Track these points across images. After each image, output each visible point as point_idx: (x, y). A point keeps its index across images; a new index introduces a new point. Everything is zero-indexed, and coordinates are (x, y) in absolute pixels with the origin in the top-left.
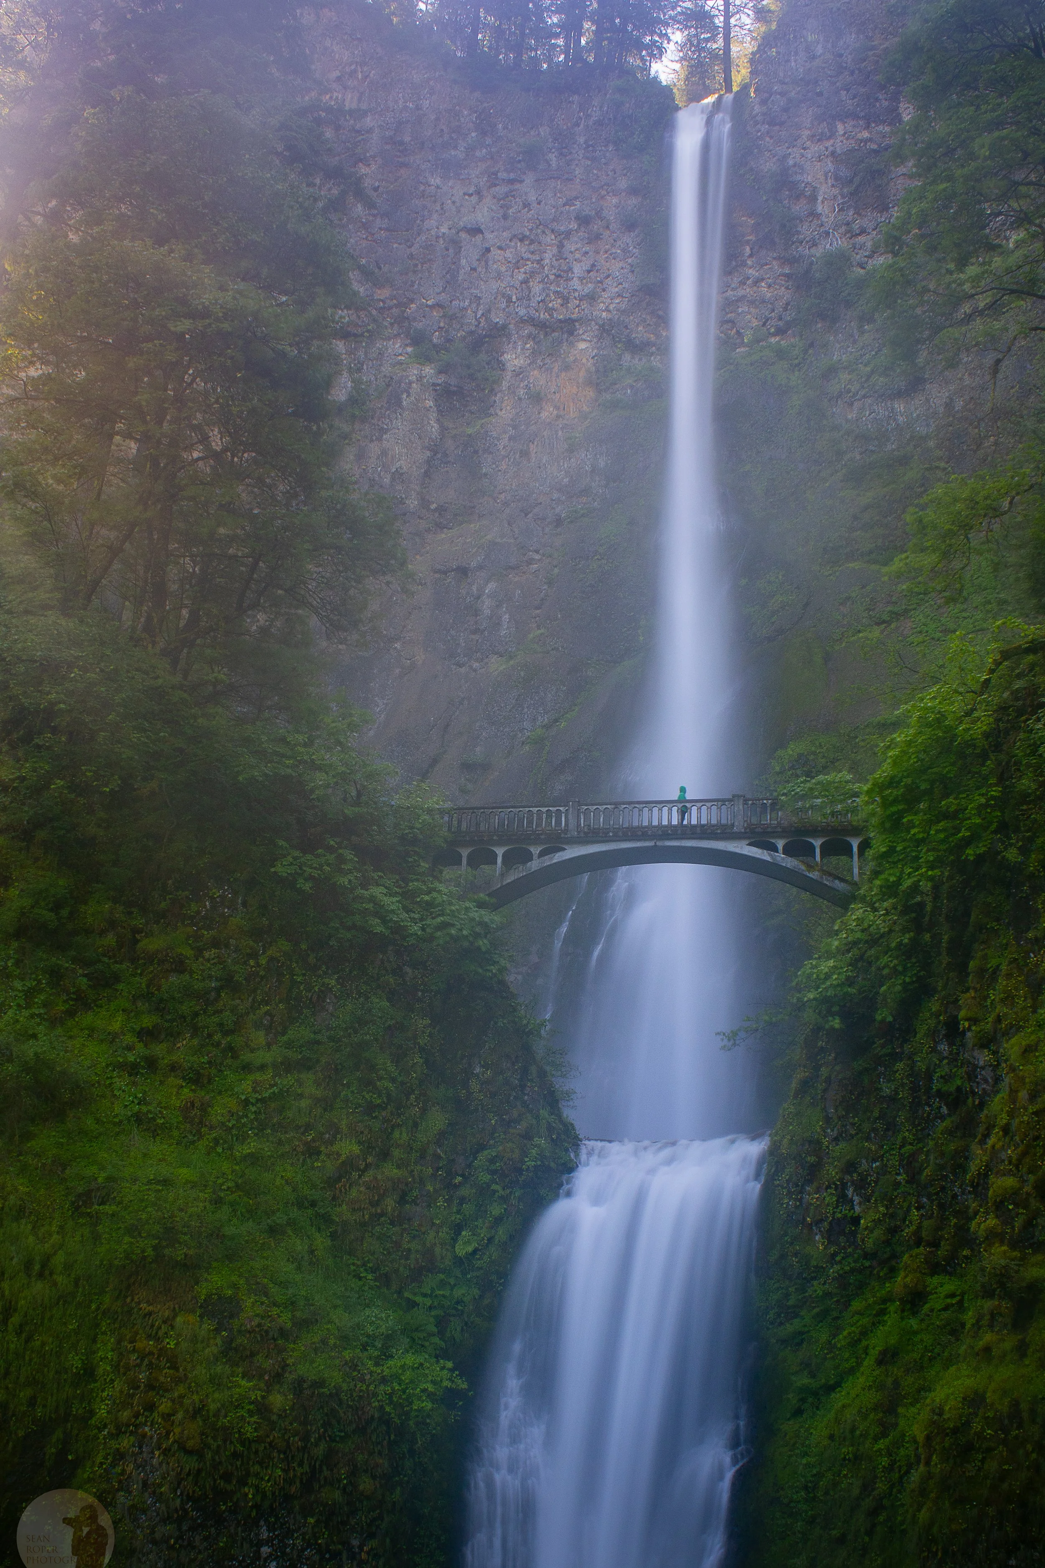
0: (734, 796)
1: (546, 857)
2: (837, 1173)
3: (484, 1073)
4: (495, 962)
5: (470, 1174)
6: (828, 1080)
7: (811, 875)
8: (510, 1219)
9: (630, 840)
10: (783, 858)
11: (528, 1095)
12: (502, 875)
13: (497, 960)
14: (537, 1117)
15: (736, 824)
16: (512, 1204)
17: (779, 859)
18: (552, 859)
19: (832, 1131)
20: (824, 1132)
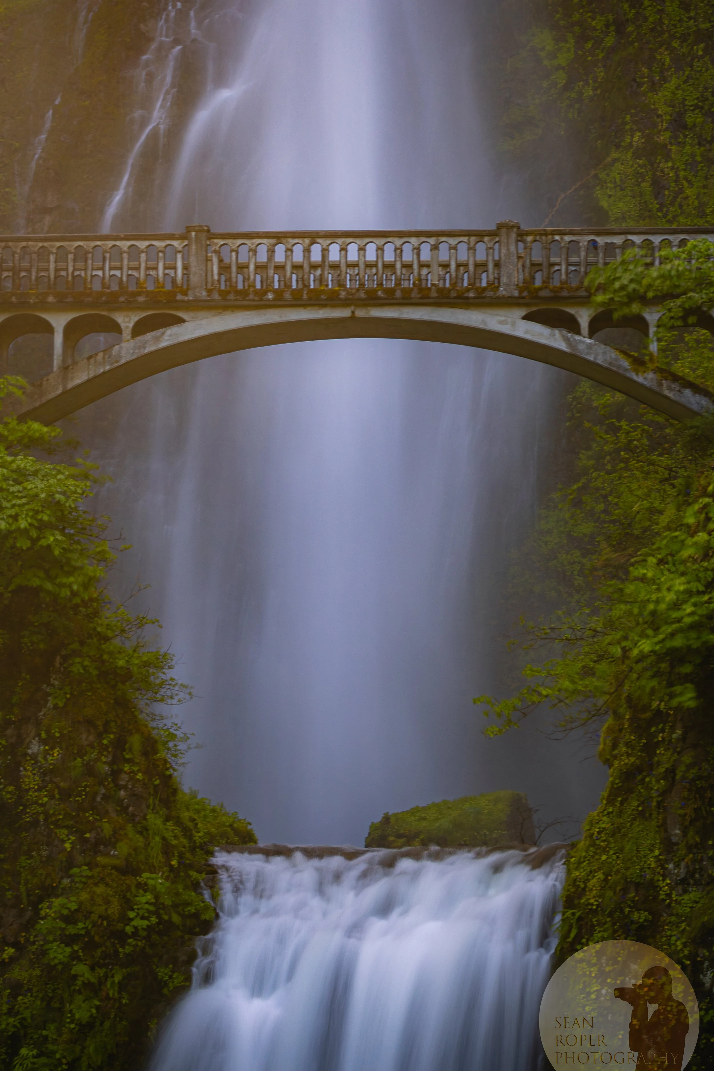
0: (500, 227)
1: (149, 336)
2: (685, 945)
3: (46, 753)
4: (76, 569)
5: (27, 940)
6: (671, 773)
7: (640, 379)
8: (107, 1024)
9: (304, 306)
10: (589, 347)
11: (125, 787)
12: (65, 368)
13: (78, 564)
14: (144, 831)
15: (504, 280)
16: (108, 998)
17: (582, 347)
18: (157, 339)
19: (677, 866)
20: (663, 868)
